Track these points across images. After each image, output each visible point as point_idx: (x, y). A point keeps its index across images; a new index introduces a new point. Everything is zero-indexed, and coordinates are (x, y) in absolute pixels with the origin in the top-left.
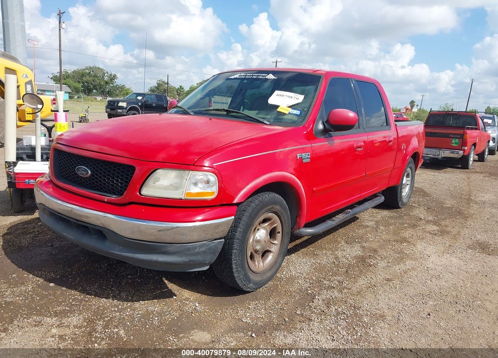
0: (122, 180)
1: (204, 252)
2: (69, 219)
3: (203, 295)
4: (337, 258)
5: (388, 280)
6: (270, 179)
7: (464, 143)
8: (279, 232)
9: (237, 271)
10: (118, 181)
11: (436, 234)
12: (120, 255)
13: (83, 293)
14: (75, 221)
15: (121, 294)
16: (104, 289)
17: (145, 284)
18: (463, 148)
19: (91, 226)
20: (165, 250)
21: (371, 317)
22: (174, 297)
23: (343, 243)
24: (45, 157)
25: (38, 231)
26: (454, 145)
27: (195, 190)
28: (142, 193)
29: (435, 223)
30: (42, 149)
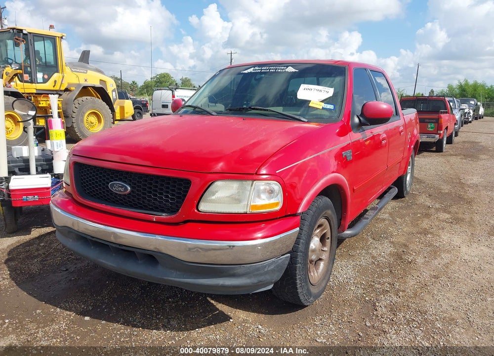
0: (173, 195)
1: (273, 271)
2: (106, 243)
3: (261, 315)
4: (373, 257)
5: (436, 277)
6: (327, 181)
7: (439, 128)
8: (329, 238)
9: (300, 286)
10: (167, 197)
11: (451, 222)
12: (179, 282)
13: (128, 325)
14: (118, 246)
15: (172, 323)
16: (149, 318)
17: (191, 307)
18: (439, 132)
19: (138, 250)
20: (232, 272)
21: (442, 322)
22: (231, 320)
23: (371, 240)
24: (40, 169)
25: (44, 254)
26: (430, 129)
27: (260, 202)
28: (200, 210)
29: (445, 211)
30: (37, 160)
